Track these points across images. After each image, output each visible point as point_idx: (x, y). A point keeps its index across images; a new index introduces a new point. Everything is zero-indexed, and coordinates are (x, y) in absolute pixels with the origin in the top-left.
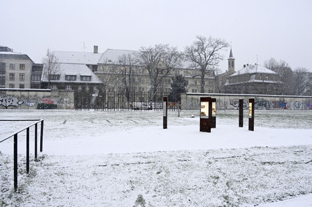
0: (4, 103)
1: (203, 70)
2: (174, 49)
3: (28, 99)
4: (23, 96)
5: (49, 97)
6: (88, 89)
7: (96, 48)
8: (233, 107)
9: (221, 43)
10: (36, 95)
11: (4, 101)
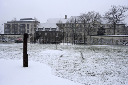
0: (3, 40)
1: (115, 24)
2: (98, 13)
3: (12, 38)
4: (10, 37)
5: (20, 37)
6: (54, 34)
7: (66, 16)
8: (122, 43)
9: (126, 8)
10: (15, 37)
11: (3, 39)
